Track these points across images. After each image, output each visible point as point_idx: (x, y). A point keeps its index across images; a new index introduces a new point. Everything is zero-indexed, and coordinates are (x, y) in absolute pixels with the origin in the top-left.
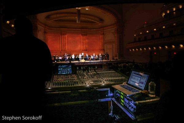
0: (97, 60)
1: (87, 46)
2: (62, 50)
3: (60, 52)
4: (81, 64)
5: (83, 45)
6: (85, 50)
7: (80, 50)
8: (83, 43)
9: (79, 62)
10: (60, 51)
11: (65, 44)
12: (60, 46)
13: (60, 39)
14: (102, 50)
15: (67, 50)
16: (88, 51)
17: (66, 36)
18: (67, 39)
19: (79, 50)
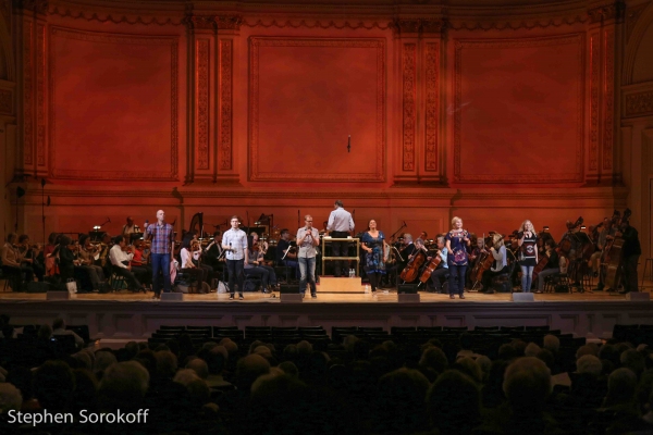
0: (500, 290)
1: (447, 140)
2: (190, 180)
3: (176, 194)
4: (303, 322)
5: (407, 129)
6: (419, 183)
7: (376, 182)
8: (406, 106)
9: (291, 298)
10: (169, 188)
11: (229, 113)
12: (175, 140)
13: (174, 66)
14: (598, 183)
15: (243, 177)
16: (453, 191)
17: (240, 42)
18: (241, 65)
19: (363, 183)
